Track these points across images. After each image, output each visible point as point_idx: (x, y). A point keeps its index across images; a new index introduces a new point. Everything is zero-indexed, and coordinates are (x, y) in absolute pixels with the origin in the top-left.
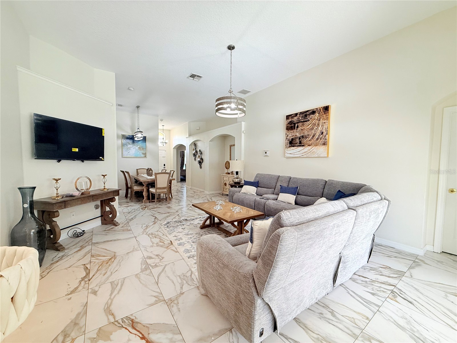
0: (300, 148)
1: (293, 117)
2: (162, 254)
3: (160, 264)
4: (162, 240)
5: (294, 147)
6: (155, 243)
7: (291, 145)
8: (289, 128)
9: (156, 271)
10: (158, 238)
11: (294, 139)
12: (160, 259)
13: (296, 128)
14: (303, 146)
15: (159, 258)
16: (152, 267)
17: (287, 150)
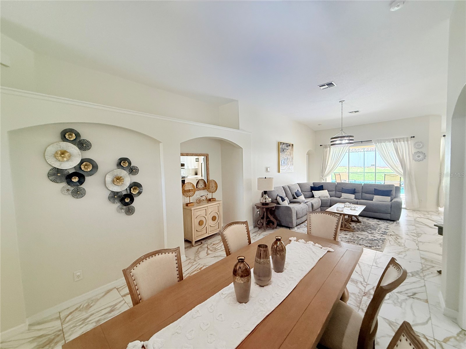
2: (404, 234)
4: (395, 239)
13: (284, 153)
15: (408, 234)
16: (415, 233)
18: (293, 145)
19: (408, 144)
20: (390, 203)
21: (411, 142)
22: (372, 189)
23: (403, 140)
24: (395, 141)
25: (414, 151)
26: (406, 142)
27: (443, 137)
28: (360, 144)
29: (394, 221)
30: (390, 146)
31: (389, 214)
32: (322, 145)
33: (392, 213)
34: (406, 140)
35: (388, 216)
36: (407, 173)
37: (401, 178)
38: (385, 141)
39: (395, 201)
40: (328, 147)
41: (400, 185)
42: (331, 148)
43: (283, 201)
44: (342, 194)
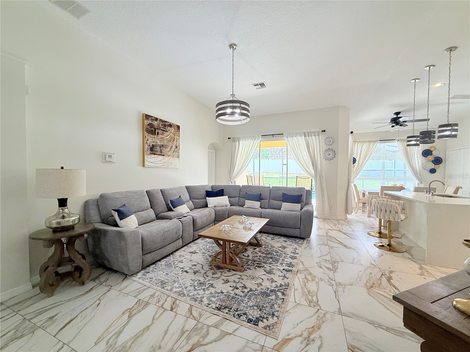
0: (161, 157)
1: (153, 120)
2: (315, 266)
3: (322, 260)
4: (304, 282)
5: (155, 155)
6: (314, 282)
7: (152, 152)
8: (150, 131)
9: (328, 258)
10: (307, 289)
11: (155, 146)
12: (320, 263)
13: (156, 134)
14: (163, 155)
15: (320, 265)
16: (329, 261)
17: (147, 158)
18: (178, 127)
19: (319, 139)
20: (299, 213)
21: (322, 137)
22: (280, 193)
23: (314, 135)
24: (307, 134)
25: (325, 147)
26: (317, 136)
27: (351, 135)
28: (271, 138)
29: (303, 239)
30: (301, 141)
31: (299, 229)
32: (230, 138)
33: (302, 228)
34: (317, 134)
35: (296, 232)
36: (318, 175)
37: (313, 180)
38: (296, 134)
39: (305, 211)
40: (237, 141)
41: (311, 189)
42: (241, 142)
43: (121, 219)
44: (246, 201)
